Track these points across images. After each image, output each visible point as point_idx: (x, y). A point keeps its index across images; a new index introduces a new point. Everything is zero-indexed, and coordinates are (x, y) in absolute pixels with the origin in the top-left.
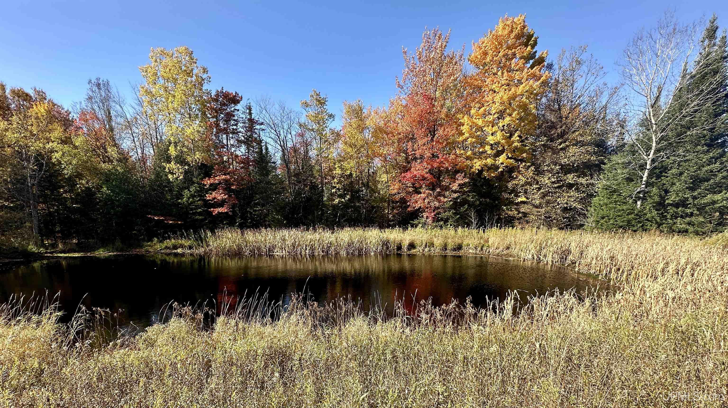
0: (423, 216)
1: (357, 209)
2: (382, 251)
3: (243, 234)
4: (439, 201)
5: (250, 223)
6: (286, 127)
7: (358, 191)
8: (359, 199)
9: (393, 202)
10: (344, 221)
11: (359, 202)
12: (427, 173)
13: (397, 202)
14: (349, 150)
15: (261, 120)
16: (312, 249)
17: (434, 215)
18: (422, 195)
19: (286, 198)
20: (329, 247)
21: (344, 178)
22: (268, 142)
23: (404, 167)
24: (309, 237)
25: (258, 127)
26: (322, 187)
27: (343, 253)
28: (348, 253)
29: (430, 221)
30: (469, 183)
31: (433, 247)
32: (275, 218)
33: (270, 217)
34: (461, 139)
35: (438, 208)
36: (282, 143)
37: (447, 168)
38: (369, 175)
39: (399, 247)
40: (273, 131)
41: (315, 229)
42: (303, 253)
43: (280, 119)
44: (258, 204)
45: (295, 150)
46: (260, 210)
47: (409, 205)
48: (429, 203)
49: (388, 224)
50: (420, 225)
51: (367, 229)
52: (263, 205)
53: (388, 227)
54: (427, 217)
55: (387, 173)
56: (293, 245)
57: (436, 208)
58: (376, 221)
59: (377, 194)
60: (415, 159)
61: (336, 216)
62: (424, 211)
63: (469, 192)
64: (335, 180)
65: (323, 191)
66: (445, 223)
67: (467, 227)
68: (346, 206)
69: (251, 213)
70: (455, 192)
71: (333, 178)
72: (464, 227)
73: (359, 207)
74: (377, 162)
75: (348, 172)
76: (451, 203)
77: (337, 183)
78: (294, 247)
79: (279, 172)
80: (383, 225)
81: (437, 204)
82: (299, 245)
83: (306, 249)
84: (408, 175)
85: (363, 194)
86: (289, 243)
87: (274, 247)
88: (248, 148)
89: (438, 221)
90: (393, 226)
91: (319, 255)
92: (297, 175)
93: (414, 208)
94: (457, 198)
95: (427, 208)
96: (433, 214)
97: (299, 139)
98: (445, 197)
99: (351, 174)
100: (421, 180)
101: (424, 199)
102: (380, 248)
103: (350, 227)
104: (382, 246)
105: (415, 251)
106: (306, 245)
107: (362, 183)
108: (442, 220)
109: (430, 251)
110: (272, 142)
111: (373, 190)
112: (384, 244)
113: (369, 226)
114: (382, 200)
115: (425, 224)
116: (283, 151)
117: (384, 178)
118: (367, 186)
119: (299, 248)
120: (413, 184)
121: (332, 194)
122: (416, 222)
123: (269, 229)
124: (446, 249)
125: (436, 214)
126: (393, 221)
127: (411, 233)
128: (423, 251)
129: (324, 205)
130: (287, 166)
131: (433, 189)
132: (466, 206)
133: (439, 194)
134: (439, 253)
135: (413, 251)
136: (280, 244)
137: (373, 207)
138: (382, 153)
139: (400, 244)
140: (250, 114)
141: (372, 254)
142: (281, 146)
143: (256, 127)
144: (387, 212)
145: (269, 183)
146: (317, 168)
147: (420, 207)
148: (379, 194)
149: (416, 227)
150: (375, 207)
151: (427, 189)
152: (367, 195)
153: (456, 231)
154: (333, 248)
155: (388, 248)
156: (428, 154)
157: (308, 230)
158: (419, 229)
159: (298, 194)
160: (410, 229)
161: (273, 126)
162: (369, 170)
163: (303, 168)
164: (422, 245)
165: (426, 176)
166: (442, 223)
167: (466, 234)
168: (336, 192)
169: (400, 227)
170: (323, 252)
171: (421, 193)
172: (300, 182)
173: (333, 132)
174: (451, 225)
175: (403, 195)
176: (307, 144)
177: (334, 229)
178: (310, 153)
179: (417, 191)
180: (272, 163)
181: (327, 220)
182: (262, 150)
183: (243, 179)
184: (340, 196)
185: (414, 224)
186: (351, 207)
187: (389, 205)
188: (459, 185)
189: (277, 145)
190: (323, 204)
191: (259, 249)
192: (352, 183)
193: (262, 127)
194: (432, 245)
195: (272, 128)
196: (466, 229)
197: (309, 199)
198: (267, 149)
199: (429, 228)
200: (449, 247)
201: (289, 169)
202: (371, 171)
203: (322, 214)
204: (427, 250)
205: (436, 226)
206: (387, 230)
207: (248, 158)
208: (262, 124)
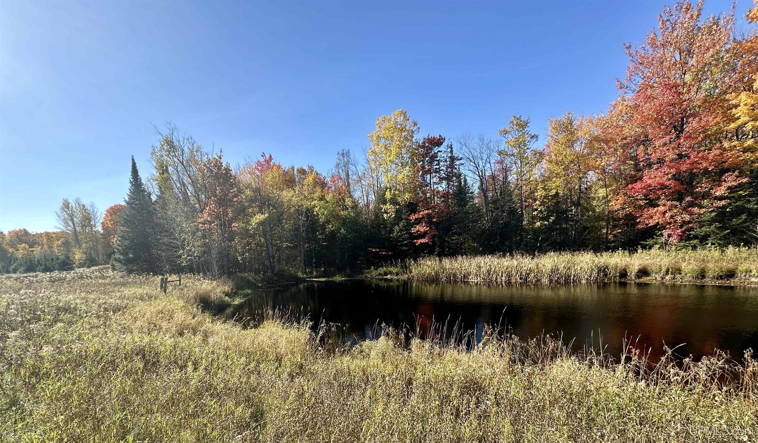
0: (662, 235)
1: (564, 231)
2: (597, 279)
3: (441, 261)
4: (691, 214)
5: (447, 251)
6: (485, 157)
7: (566, 211)
8: (567, 220)
9: (614, 220)
10: (548, 245)
11: (566, 224)
12: (670, 180)
13: (620, 219)
14: (556, 167)
15: (461, 156)
16: (509, 276)
17: (682, 232)
18: (661, 208)
19: (483, 225)
20: (528, 274)
21: (548, 199)
22: (467, 174)
23: (632, 177)
24: (506, 264)
25: (458, 163)
26: (522, 211)
27: (545, 281)
28: (551, 281)
29: (674, 240)
30: (750, 183)
31: (680, 274)
32: (471, 245)
33: (466, 245)
34: (733, 126)
35: (689, 222)
36: (480, 173)
37: (706, 169)
38: (581, 192)
39: (624, 274)
40: (472, 164)
41: (512, 255)
42: (499, 280)
43: (478, 151)
44: (455, 233)
45: (493, 177)
46: (457, 239)
47: (640, 222)
48: (672, 217)
49: (606, 246)
50: (658, 246)
51: (575, 254)
52: (460, 234)
53: (606, 250)
54: (670, 236)
55: (606, 186)
56: (489, 272)
57: (684, 223)
58: (590, 244)
59: (591, 213)
60: (649, 165)
61: (537, 240)
62: (665, 228)
63: (750, 196)
64: (537, 202)
65: (522, 214)
66: (701, 242)
67: (744, 246)
68: (550, 228)
69: (448, 242)
70: (721, 198)
71: (535, 200)
72: (739, 246)
73: (566, 229)
74: (592, 176)
75: (554, 192)
76: (714, 214)
77: (540, 206)
78: (489, 274)
79: (476, 201)
80: (599, 248)
81: (687, 218)
82: (494, 272)
83: (502, 276)
84: (638, 185)
85: (571, 214)
86: (484, 270)
87: (469, 274)
88: (448, 184)
89: (689, 239)
90: (614, 249)
91: (516, 282)
92: (494, 202)
93: (647, 225)
94: (724, 207)
95: (670, 223)
96: (679, 231)
97: (498, 166)
98: (701, 207)
99: (557, 194)
100: (659, 189)
101: (664, 213)
102: (595, 274)
103: (554, 251)
104: (598, 273)
105: (649, 278)
106: (502, 272)
107: (572, 202)
108: (696, 237)
109: (674, 278)
110: (471, 174)
111: (585, 208)
112: (600, 270)
113: (579, 250)
114: (599, 218)
115: (666, 244)
116: (481, 181)
117: (602, 192)
118: (577, 204)
119: (494, 276)
120: (646, 196)
121: (533, 218)
122: (650, 242)
123: (464, 256)
124: (703, 277)
125: (686, 230)
126: (614, 242)
127: (643, 256)
128: (663, 279)
129: (523, 229)
130: (485, 194)
131: (680, 199)
132: (744, 217)
133: (692, 204)
134: (690, 281)
135: (645, 279)
136: (475, 271)
137: (585, 228)
138: (599, 165)
139: (625, 270)
140: (451, 152)
141: (584, 282)
142: (479, 176)
143: (456, 163)
144: (605, 231)
145: (467, 213)
146: (516, 192)
147: (658, 223)
148: (594, 211)
149: (650, 248)
150: (588, 228)
151: (668, 200)
152: (578, 215)
153: (723, 251)
154: (533, 275)
155: (606, 275)
156: (671, 155)
157: (504, 256)
158: (655, 251)
159: (495, 221)
160: (640, 251)
161: (472, 158)
162: (580, 186)
163: (501, 195)
164: (660, 271)
165: (667, 183)
166: (695, 242)
167: (744, 255)
168: (537, 214)
169: (624, 249)
170: (521, 279)
171: (658, 206)
172: (498, 209)
173: (535, 153)
174: (712, 244)
175: (629, 210)
176: (506, 171)
177: (534, 255)
178: (510, 178)
179: (652, 204)
180: (470, 193)
181: (526, 246)
182: (460, 183)
183: (442, 212)
184: (542, 219)
185: (647, 245)
186: (557, 229)
187: (608, 223)
188: (729, 188)
189: (476, 175)
190: (522, 229)
191: (455, 275)
192: (558, 202)
193: (462, 162)
194: (679, 271)
195: (471, 161)
196: (743, 249)
197: (506, 225)
198: (465, 181)
199: (674, 248)
200: (710, 274)
201: (486, 197)
202: (584, 186)
203: (521, 240)
204: (668, 278)
205: (685, 247)
206: (604, 254)
207: (448, 192)
208: (462, 159)
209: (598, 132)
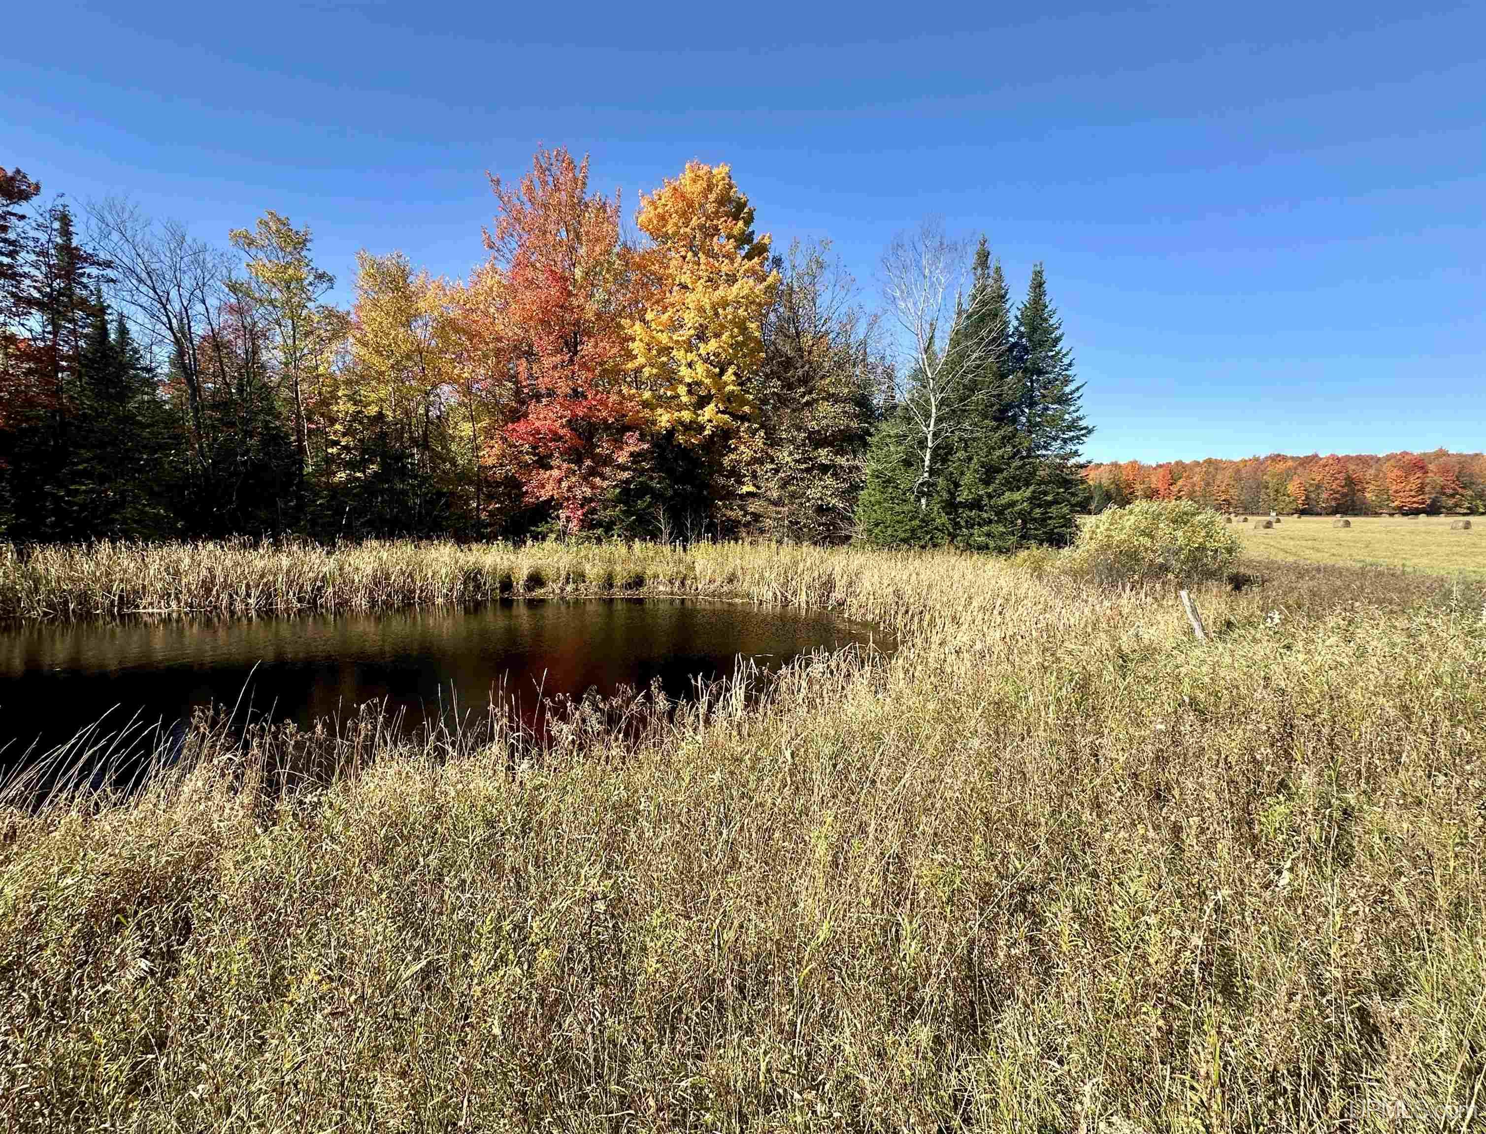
0: (558, 517)
1: (399, 497)
2: (463, 594)
3: (23, 556)
4: (593, 487)
5: (53, 525)
6: (188, 282)
7: (400, 457)
8: (403, 473)
9: (489, 484)
10: (363, 525)
11: (403, 482)
12: (564, 427)
13: (498, 485)
14: (376, 360)
15: (103, 256)
16: (268, 594)
17: (583, 515)
18: (556, 473)
19: (186, 462)
20: (319, 589)
21: (361, 423)
22: (125, 312)
23: (513, 411)
24: (259, 564)
25: (94, 271)
26: (300, 440)
27: (360, 601)
28: (373, 603)
29: (574, 526)
30: (652, 453)
31: (584, 582)
32: (142, 512)
33: (128, 512)
34: (630, 365)
35: (591, 500)
36: (174, 321)
37: (605, 420)
38: (429, 421)
39: (507, 584)
40: (143, 288)
41: (277, 545)
42: (239, 606)
43: (168, 261)
44: (87, 474)
45: (216, 342)
46: (92, 491)
47: (527, 492)
48: (570, 489)
49: (478, 532)
50: (554, 536)
51: (423, 543)
52: (103, 479)
53: (478, 540)
54: (568, 519)
55: (472, 419)
56: (207, 586)
57: (586, 500)
58: (449, 526)
59: (448, 465)
60: (538, 397)
61: (339, 512)
62: (561, 506)
63: (652, 469)
64: (338, 427)
65: (301, 449)
66: (606, 532)
67: (651, 540)
68: (368, 488)
69: (57, 499)
70: (623, 468)
71: (333, 421)
72: (645, 540)
73: (404, 492)
74: (448, 394)
75: (373, 410)
76: (618, 490)
77: (344, 435)
78: (209, 591)
79: (162, 394)
80: (466, 535)
81: (588, 492)
82: (225, 586)
83: (248, 595)
84: (521, 427)
85: (412, 464)
86: (191, 579)
87: (139, 593)
88: (53, 322)
89: (592, 527)
90: (490, 539)
91: (287, 610)
92: (223, 405)
93: (537, 498)
94: (627, 482)
95: (568, 499)
96: (579, 513)
97: (233, 319)
98: (604, 478)
99: (380, 416)
100: (551, 440)
101: (560, 481)
102: (459, 586)
103: (377, 538)
104: (465, 583)
105: (542, 591)
106: (248, 585)
107: (411, 438)
108: (599, 524)
109: (577, 590)
110: (141, 316)
111: (439, 456)
112: (469, 577)
113: (429, 538)
114: (464, 477)
115: (564, 533)
116: (177, 341)
117: (466, 429)
118: (424, 444)
119: (224, 597)
120: (534, 448)
121: (330, 460)
122: (542, 528)
123: (121, 544)
124: (611, 586)
125: (588, 512)
126: (490, 525)
127: (533, 551)
128: (562, 590)
129: (303, 484)
130: (190, 381)
131: (579, 461)
132: (648, 498)
133: (593, 472)
134: (596, 593)
135: (539, 593)
136: (159, 585)
137: (440, 494)
138: (459, 376)
139: (509, 577)
140: (66, 232)
141: (440, 601)
142: (171, 329)
143: (87, 271)
144: (475, 505)
145: (129, 419)
146: (285, 393)
147: (552, 496)
148: (454, 463)
149: (544, 539)
150: (444, 494)
151: (564, 461)
152: (424, 466)
153: (630, 547)
154: (330, 590)
155: (478, 587)
156: (563, 388)
157: (255, 546)
158: (549, 544)
159: (225, 454)
160: (529, 542)
161: (144, 275)
162: (427, 411)
163: (240, 391)
164: (558, 578)
165: (562, 432)
166: (600, 531)
167: (651, 554)
168: (339, 454)
169: (506, 539)
170: (300, 600)
171: (551, 468)
172: (232, 424)
173: (330, 314)
174: (619, 536)
175: (511, 469)
176: (253, 335)
177: (334, 545)
178: (265, 356)
179: (543, 463)
180: (143, 369)
181: (313, 523)
182: (104, 333)
183: (30, 403)
184: (351, 465)
185: (539, 533)
186: (382, 492)
187: (479, 489)
188: (632, 454)
189: (159, 326)
190: (301, 482)
191: (84, 598)
192: (383, 435)
193: (110, 273)
194: (581, 577)
195: (140, 280)
196: (650, 545)
197: (258, 469)
198: (123, 331)
199: (573, 540)
200: (618, 581)
201: (196, 390)
202: (433, 413)
203: (300, 508)
204: (569, 588)
205: (588, 538)
206: (474, 546)
207: (53, 348)
208: (108, 264)
209: (455, 313)
